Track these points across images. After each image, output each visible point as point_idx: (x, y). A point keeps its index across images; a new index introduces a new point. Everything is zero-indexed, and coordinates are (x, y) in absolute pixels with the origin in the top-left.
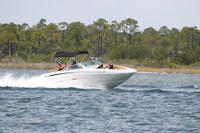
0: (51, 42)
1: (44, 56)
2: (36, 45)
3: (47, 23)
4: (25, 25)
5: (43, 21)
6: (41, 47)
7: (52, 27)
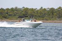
0: (44, 14)
1: (42, 18)
2: (40, 15)
3: (43, 8)
4: (36, 9)
5: (42, 7)
6: (41, 16)
7: (45, 9)
